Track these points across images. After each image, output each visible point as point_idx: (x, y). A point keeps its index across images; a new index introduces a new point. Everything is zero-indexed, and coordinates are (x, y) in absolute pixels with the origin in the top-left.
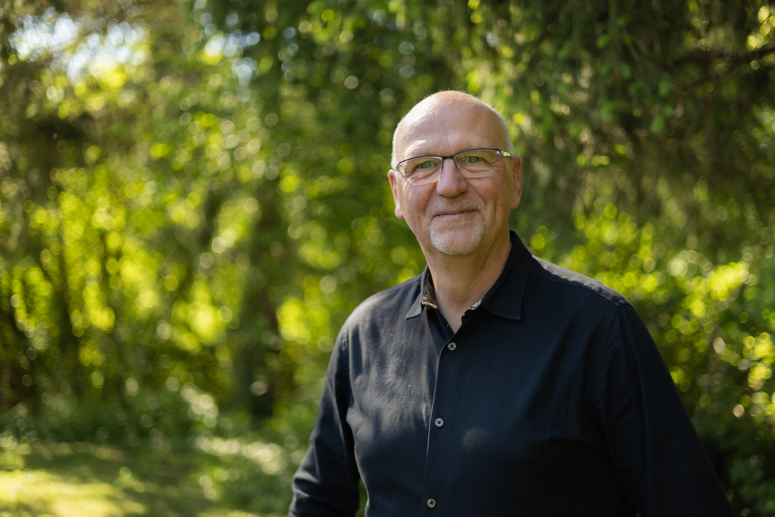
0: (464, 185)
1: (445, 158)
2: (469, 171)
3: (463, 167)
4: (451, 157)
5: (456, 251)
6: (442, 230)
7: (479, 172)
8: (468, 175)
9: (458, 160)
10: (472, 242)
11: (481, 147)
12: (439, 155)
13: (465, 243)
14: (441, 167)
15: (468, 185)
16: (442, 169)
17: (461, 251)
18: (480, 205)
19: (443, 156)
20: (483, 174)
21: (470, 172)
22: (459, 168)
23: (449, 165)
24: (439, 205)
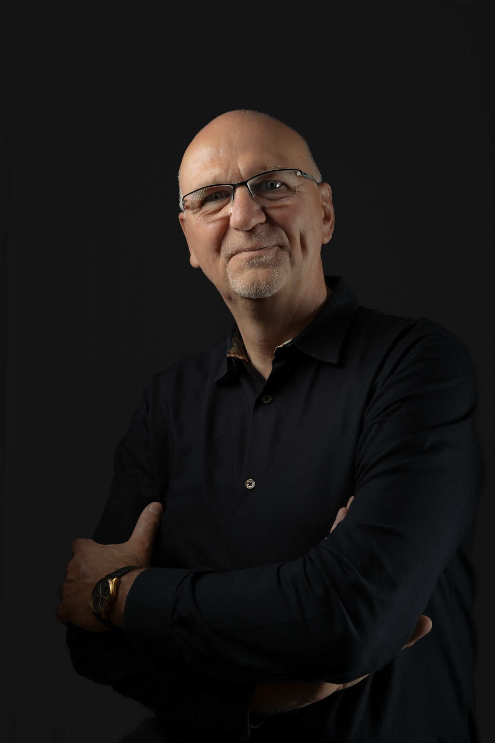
1: (235, 186)
2: (266, 198)
6: (242, 270)
7: (279, 199)
8: (266, 203)
14: (232, 196)
16: (233, 199)
21: (268, 200)
22: (254, 196)
23: (241, 193)
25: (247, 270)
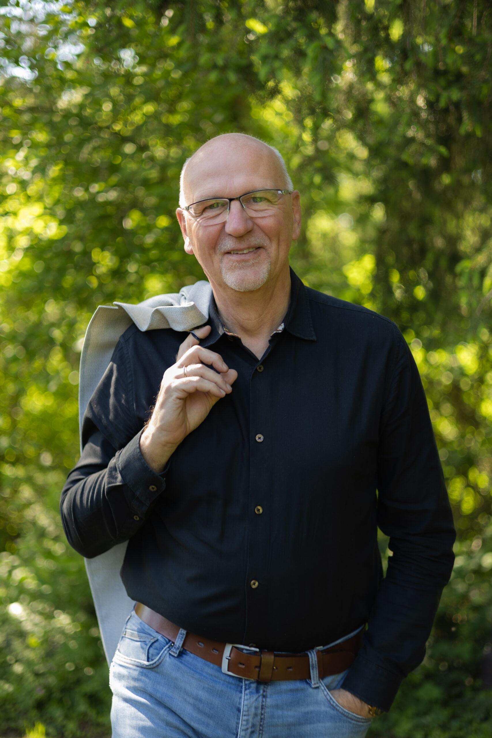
0: (250, 224)
1: (231, 200)
2: (253, 210)
3: (248, 207)
4: (238, 199)
5: (247, 288)
6: (232, 269)
7: (263, 211)
8: (254, 214)
9: (243, 201)
10: (261, 279)
11: (265, 188)
12: (226, 197)
13: (255, 280)
14: (228, 208)
15: (254, 223)
16: (229, 210)
17: (251, 288)
18: (266, 242)
19: (229, 198)
20: (266, 213)
21: (255, 212)
22: (245, 208)
23: (235, 206)
24: (229, 244)
25: (237, 271)
